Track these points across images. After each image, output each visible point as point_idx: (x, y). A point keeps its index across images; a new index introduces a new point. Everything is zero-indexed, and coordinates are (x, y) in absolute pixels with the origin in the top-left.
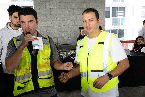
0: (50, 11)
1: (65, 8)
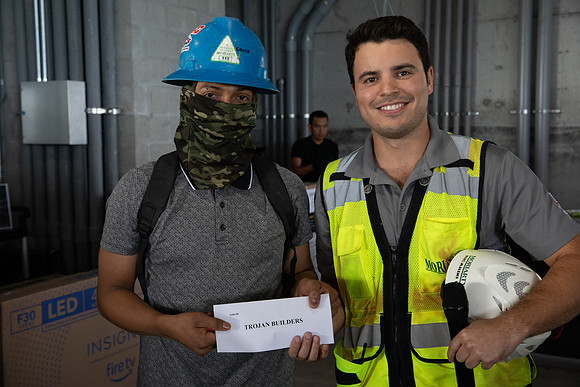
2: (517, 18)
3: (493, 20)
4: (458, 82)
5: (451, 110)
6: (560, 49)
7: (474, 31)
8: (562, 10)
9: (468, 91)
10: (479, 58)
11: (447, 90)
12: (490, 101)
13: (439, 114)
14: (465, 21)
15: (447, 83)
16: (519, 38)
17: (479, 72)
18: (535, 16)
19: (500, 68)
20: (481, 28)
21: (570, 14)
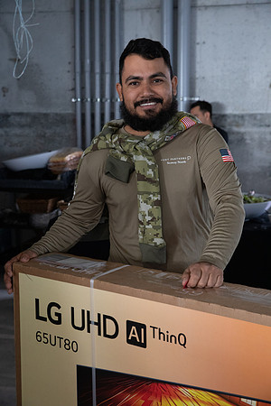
2: (160, 9)
4: (108, 69)
5: (102, 96)
6: (198, 41)
7: (122, 19)
8: (199, 3)
9: (117, 78)
11: (97, 77)
13: (92, 100)
15: (97, 70)
20: (127, 16)
21: (206, 7)
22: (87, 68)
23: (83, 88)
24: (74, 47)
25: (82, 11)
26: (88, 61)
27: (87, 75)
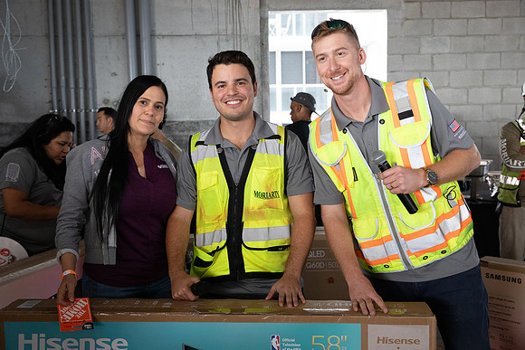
0: (432, 61)
1: (476, 52)
2: (125, 36)
3: (105, 36)
4: (81, 84)
5: (77, 107)
6: (158, 62)
7: (92, 44)
8: (157, 33)
9: (91, 92)
10: (97, 66)
11: (72, 91)
12: (109, 100)
13: (68, 111)
14: (83, 35)
15: (72, 85)
16: (128, 53)
17: (97, 78)
18: (138, 36)
19: (115, 74)
20: (96, 41)
21: (163, 36)
22: (63, 83)
23: (59, 101)
24: (50, 66)
25: (56, 37)
26: (63, 78)
27: (63, 90)
